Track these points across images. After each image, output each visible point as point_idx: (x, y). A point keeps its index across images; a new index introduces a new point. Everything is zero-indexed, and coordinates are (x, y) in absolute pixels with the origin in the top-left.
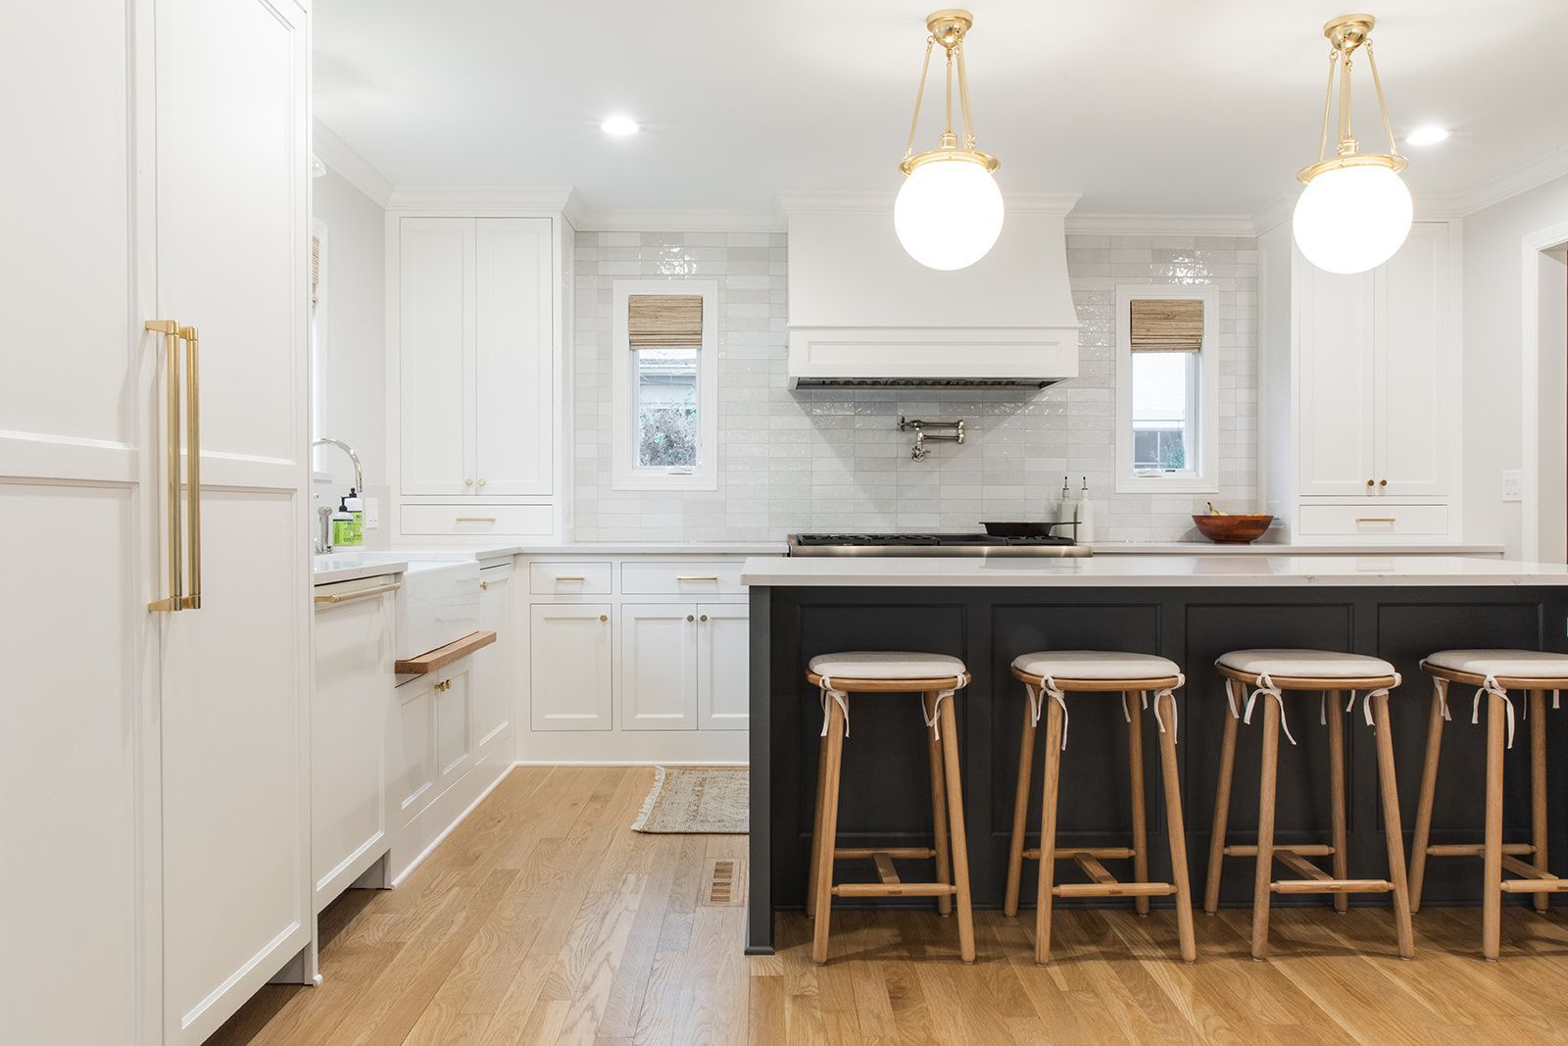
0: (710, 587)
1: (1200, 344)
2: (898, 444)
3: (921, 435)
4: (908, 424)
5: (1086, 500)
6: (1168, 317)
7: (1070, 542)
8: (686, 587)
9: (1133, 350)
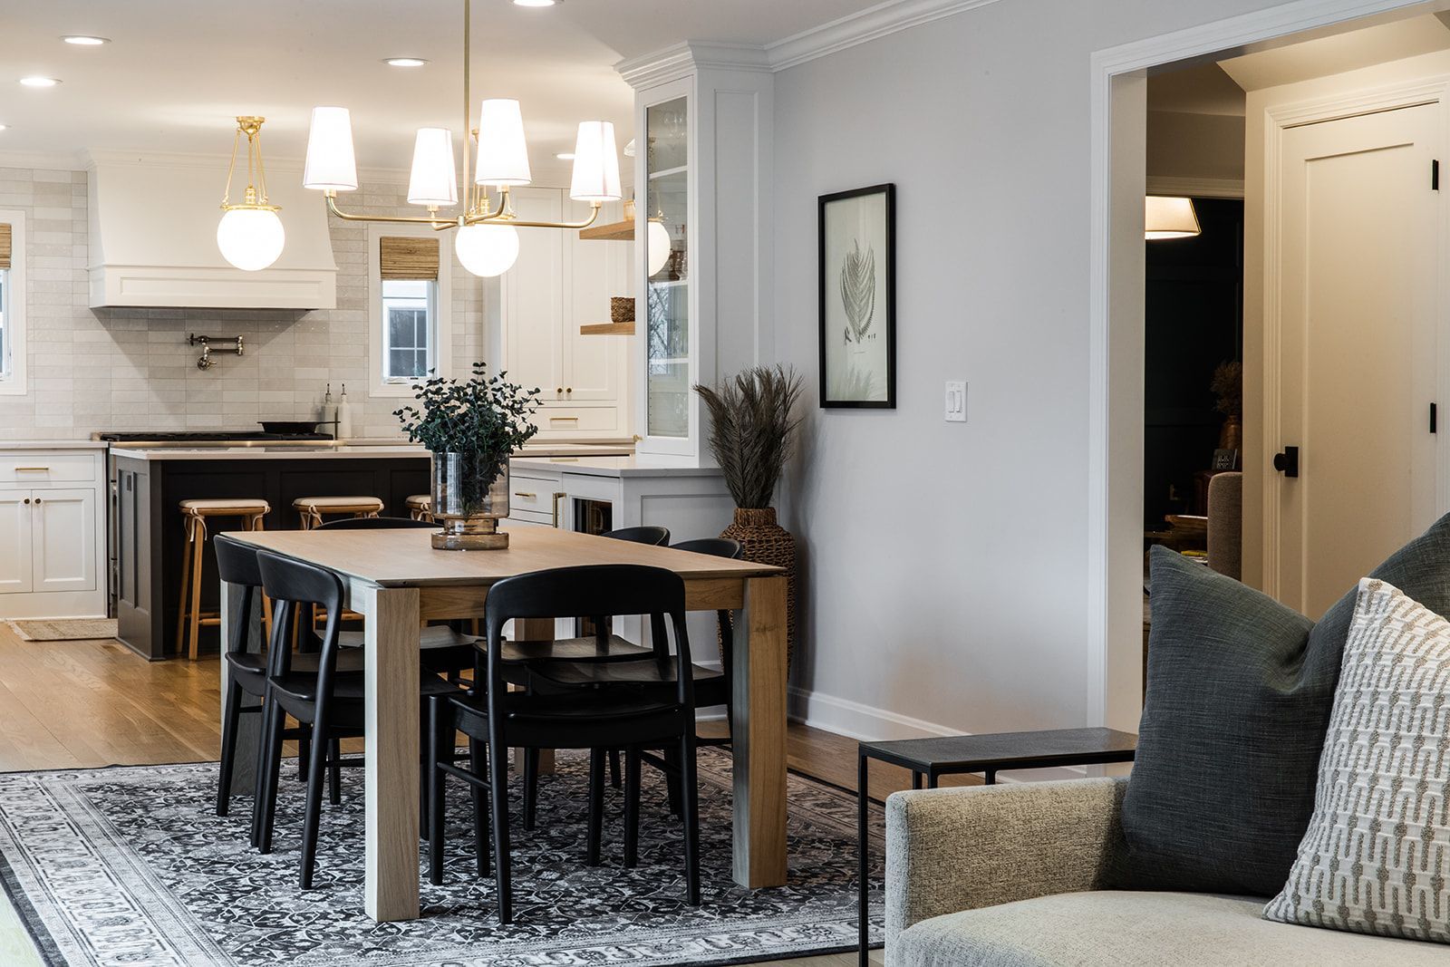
0: (43, 476)
1: (437, 275)
2: (187, 356)
3: (207, 348)
4: (196, 339)
5: (344, 403)
6: (411, 252)
7: (330, 438)
8: (22, 476)
9: (383, 278)
